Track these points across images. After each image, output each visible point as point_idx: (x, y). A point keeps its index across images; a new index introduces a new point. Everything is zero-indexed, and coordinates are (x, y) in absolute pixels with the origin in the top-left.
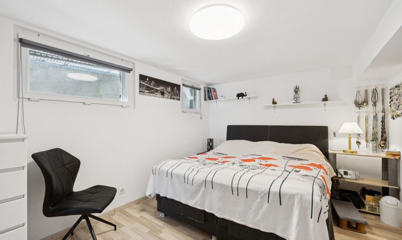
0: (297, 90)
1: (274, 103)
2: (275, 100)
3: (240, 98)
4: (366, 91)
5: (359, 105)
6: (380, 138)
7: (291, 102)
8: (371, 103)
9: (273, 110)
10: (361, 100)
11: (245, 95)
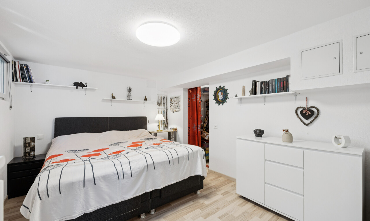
0: (130, 90)
1: (113, 97)
2: (114, 95)
3: (80, 87)
4: (161, 97)
5: (159, 104)
6: (165, 123)
7: (125, 99)
8: (163, 104)
9: (110, 103)
10: (159, 102)
11: (86, 85)
